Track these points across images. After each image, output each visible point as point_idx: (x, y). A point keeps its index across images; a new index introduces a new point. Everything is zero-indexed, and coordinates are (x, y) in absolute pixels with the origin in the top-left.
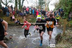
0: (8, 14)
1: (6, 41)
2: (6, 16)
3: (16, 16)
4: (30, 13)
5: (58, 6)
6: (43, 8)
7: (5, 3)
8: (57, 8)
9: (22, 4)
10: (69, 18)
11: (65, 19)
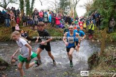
0: (8, 23)
1: (5, 67)
2: (5, 25)
3: (23, 25)
4: (46, 20)
5: (91, 8)
6: (66, 11)
7: (2, 4)
8: (90, 12)
9: (32, 5)
10: (111, 28)
11: (103, 29)
